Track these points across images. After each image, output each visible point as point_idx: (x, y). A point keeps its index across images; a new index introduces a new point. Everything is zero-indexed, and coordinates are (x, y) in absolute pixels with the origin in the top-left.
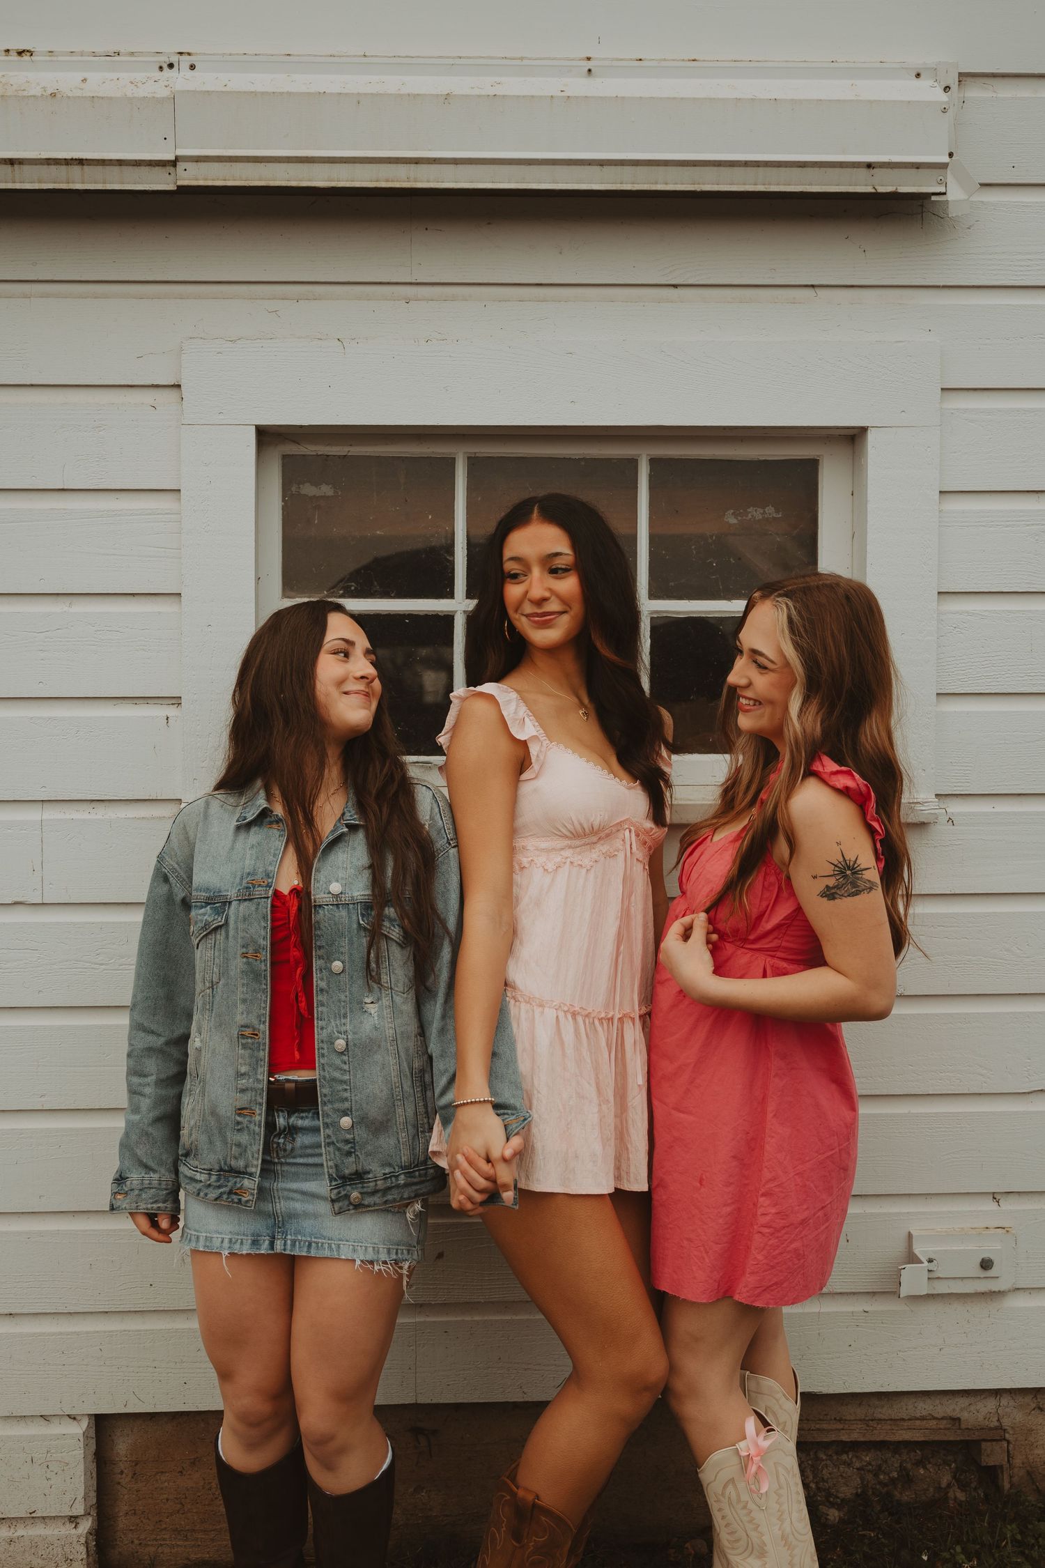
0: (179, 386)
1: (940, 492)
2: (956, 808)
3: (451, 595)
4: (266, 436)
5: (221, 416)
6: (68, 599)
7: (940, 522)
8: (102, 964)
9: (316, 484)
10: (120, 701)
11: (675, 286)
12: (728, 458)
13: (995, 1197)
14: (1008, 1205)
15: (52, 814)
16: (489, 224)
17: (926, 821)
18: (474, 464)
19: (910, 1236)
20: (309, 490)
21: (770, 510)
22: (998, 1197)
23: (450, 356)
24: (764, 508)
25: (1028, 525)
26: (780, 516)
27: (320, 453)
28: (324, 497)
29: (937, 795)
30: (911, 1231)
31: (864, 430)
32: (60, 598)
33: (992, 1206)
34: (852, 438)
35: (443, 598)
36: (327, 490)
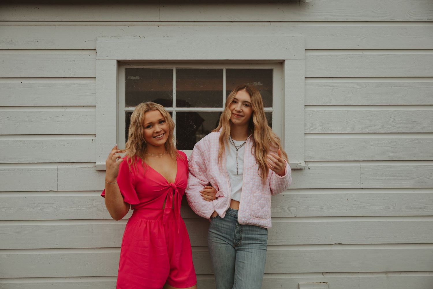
0: (96, 49)
1: (305, 78)
2: (310, 165)
3: (172, 106)
4: (120, 63)
5: (107, 57)
6: (65, 108)
7: (305, 86)
8: (74, 208)
9: (135, 76)
10: (79, 135)
11: (232, 22)
12: (247, 69)
13: (323, 274)
14: (327, 276)
15: (60, 166)
16: (181, 5)
17: (302, 168)
18: (178, 71)
19: (299, 284)
20: (133, 78)
21: (259, 83)
22: (324, 274)
23: (170, 41)
24: (257, 82)
25: (330, 87)
26: (262, 84)
27: (136, 68)
28: (137, 80)
29: (305, 161)
30: (300, 284)
31: (284, 61)
32: (63, 107)
33: (322, 276)
34: (281, 63)
35: (169, 107)
36: (138, 78)
